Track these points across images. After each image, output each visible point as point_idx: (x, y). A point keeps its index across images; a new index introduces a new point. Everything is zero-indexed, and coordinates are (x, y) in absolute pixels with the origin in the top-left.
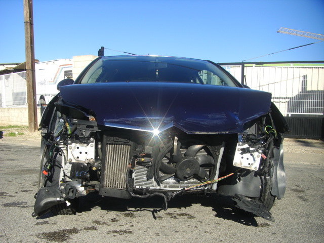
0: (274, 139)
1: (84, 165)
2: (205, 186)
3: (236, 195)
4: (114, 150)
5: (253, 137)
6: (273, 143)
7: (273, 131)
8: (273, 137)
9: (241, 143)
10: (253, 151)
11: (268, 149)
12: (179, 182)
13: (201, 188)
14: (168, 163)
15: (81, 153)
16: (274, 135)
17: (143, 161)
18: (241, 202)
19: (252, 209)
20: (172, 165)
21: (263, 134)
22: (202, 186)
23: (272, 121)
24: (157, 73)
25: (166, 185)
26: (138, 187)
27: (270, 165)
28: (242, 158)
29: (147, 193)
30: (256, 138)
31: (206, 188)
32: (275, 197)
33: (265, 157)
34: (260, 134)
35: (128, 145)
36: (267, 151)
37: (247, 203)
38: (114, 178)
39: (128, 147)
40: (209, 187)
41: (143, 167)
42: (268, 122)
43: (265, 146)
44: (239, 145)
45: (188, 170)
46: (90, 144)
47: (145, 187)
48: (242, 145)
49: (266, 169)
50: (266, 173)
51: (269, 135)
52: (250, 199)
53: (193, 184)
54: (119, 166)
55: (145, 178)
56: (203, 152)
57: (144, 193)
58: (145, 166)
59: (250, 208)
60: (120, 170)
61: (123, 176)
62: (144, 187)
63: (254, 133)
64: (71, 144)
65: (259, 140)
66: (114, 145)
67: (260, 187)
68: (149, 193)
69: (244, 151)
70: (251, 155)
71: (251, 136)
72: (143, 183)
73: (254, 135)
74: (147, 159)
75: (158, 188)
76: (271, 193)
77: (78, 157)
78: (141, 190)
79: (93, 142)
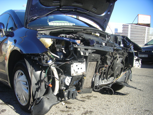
55: (98, 79)
60: (90, 77)
62: (97, 85)
67: (125, 76)
72: (97, 82)
74: (104, 69)
75: (102, 83)
77: (77, 72)
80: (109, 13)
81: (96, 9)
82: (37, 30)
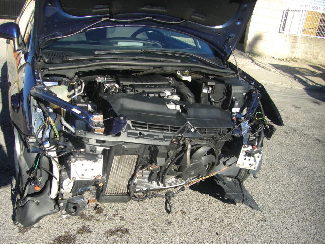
1: (88, 182)
3: (218, 175)
17: (151, 169)
18: (226, 185)
26: (138, 189)
35: (137, 154)
39: (135, 156)
44: (244, 148)
45: (193, 173)
52: (231, 180)
64: (74, 162)
72: (144, 185)
75: (158, 186)
77: (83, 175)
79: (101, 158)
80: (239, 23)
81: (203, 16)
82: (49, 69)
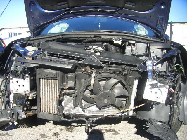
0: (181, 76)
1: (22, 95)
2: (123, 113)
3: (149, 119)
4: (46, 83)
5: (164, 74)
6: (180, 79)
7: (182, 69)
8: (181, 74)
9: (150, 79)
10: (161, 87)
11: (176, 84)
12: (100, 109)
13: (119, 115)
14: (90, 94)
15: (19, 86)
16: (182, 72)
17: (68, 93)
18: (153, 126)
19: (160, 133)
20: (93, 96)
21: (173, 71)
22: (120, 113)
23: (181, 60)
24: (99, 26)
25: (90, 111)
26: (67, 113)
27: (178, 96)
28: (151, 92)
29: (74, 118)
30: (167, 74)
31: (124, 114)
32: (182, 122)
33: (173, 91)
34: (170, 71)
35: (57, 80)
36: (175, 85)
37: (157, 127)
38: (47, 105)
39: (57, 82)
40: (126, 113)
41: (70, 97)
42: (178, 62)
43: (173, 81)
44: (149, 81)
45: (106, 101)
46: (26, 79)
47: (73, 113)
48: (152, 81)
49: (174, 100)
50: (174, 103)
51: (178, 72)
52: (160, 124)
53: (112, 111)
54: (51, 96)
55: (72, 105)
56: (120, 86)
57: (72, 118)
58: (72, 96)
59: (159, 132)
60: (52, 99)
61: (55, 104)
62: (71, 113)
63: (165, 70)
64: (12, 79)
65: (170, 76)
66: (46, 79)
67: (170, 114)
68: (75, 118)
69: (153, 86)
70: (159, 89)
71: (162, 73)
72: (71, 110)
73: (165, 72)
74: (71, 91)
75: (83, 113)
76: (178, 119)
77: (17, 89)
78: (70, 114)
79: (28, 77)
82: (30, 39)
